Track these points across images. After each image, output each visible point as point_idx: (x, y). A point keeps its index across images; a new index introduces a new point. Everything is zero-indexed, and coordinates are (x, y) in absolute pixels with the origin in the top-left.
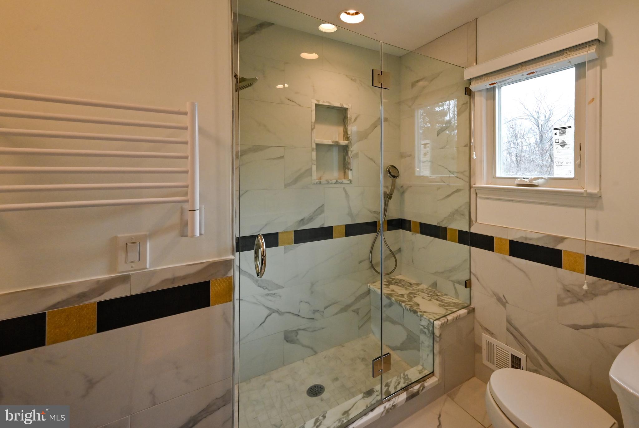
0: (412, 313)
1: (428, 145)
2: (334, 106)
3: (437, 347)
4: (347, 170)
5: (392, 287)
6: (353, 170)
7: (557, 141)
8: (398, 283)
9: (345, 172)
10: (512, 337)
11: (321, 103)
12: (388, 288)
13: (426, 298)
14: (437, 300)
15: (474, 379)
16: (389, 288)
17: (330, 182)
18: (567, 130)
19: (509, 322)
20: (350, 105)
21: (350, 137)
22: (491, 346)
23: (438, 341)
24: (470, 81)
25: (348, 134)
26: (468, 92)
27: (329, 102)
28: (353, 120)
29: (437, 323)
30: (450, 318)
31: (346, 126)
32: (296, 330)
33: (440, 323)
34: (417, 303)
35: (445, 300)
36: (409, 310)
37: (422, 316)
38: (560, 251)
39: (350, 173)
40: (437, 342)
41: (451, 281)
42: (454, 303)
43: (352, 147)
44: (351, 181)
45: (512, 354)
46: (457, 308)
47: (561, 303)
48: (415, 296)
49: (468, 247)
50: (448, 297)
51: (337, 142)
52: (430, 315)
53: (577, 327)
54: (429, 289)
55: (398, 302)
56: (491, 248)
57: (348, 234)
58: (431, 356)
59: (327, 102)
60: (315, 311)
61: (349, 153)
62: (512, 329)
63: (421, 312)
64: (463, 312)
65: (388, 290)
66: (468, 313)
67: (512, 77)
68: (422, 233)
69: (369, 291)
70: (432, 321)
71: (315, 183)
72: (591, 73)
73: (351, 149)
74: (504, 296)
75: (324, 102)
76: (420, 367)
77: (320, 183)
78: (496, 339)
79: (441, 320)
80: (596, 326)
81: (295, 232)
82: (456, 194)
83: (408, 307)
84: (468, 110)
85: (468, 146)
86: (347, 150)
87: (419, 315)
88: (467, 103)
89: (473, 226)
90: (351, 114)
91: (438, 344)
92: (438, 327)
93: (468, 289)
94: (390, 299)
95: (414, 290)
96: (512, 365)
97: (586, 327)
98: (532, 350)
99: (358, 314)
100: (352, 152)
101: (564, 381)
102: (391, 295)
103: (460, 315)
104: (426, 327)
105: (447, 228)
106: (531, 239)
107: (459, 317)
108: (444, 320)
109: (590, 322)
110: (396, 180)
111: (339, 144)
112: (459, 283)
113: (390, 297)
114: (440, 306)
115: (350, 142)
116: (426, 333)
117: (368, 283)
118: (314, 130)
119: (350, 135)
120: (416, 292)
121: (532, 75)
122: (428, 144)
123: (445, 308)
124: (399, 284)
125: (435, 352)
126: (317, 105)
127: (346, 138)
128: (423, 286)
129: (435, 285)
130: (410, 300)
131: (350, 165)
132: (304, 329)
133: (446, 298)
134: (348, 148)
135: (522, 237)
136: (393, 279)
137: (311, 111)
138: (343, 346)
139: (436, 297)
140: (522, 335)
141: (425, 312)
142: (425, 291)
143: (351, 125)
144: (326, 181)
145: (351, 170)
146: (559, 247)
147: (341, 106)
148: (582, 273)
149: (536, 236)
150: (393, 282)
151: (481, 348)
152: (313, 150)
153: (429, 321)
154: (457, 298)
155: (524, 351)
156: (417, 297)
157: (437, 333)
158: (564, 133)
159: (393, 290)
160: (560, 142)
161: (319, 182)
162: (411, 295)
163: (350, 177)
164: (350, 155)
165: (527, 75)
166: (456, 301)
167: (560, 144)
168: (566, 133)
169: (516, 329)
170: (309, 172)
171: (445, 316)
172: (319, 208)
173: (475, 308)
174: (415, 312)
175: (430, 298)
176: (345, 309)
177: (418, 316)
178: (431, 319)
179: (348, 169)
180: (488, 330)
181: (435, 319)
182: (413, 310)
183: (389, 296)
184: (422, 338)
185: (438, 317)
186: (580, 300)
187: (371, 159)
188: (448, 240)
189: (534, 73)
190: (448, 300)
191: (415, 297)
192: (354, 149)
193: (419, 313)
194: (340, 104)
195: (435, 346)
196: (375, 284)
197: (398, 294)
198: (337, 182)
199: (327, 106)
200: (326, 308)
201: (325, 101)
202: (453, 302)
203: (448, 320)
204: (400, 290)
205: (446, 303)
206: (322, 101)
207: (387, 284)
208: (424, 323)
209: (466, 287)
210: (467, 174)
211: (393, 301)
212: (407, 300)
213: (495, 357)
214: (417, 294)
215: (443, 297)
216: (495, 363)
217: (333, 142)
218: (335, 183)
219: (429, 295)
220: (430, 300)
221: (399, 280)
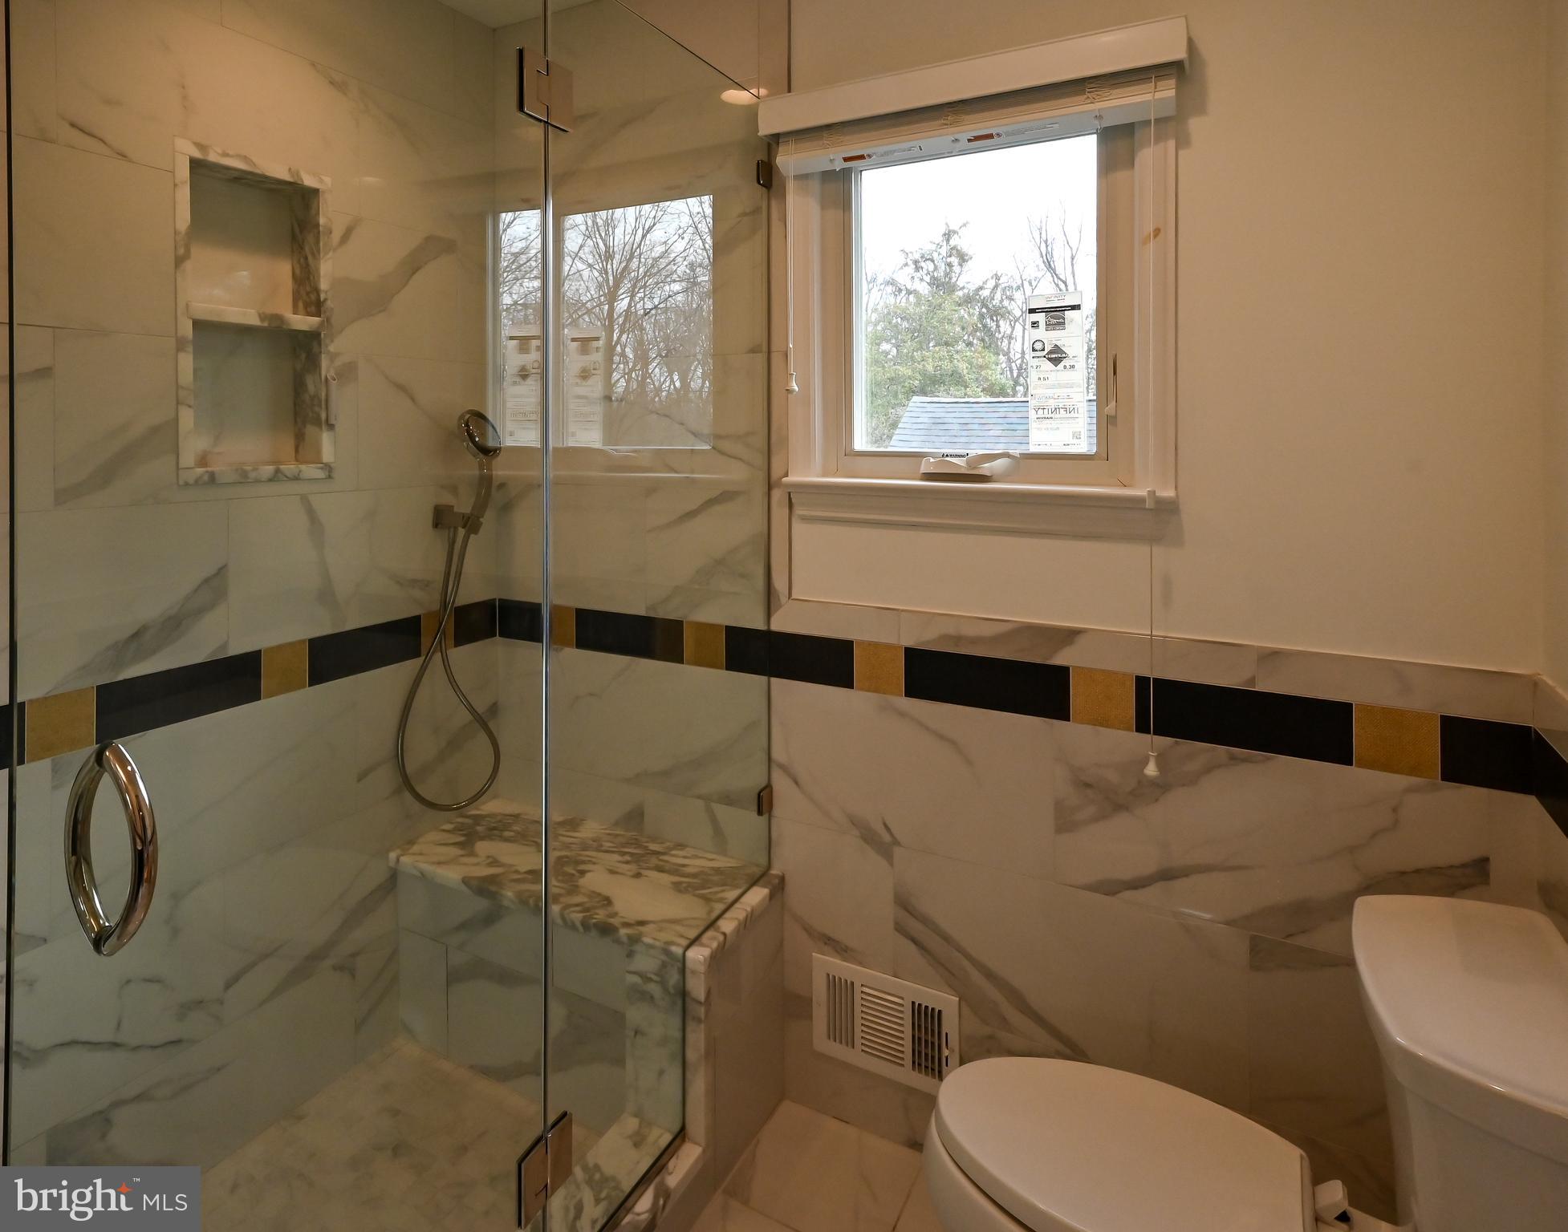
0: (594, 933)
1: (595, 344)
2: (267, 174)
3: (697, 1038)
4: (310, 430)
5: (483, 848)
6: (336, 427)
7: (1038, 346)
8: (498, 829)
9: (299, 437)
10: (912, 947)
11: (213, 157)
12: (472, 854)
13: (619, 870)
14: (660, 869)
15: (787, 1108)
16: (476, 855)
17: (253, 475)
18: (1069, 314)
19: (903, 903)
20: (328, 180)
21: (325, 300)
22: (840, 990)
23: (703, 1016)
24: (776, 139)
25: (317, 291)
26: (766, 176)
27: (245, 159)
28: (336, 236)
29: (698, 955)
30: (728, 925)
31: (310, 258)
32: (101, 1112)
33: (706, 952)
34: (599, 894)
35: (684, 866)
36: (578, 924)
37: (635, 940)
38: (1064, 671)
39: (326, 439)
40: (699, 1021)
41: (699, 797)
42: (718, 871)
43: (332, 341)
44: (328, 468)
45: (913, 1003)
46: (736, 887)
47: (1065, 823)
48: (582, 867)
49: (764, 678)
50: (689, 852)
51: (278, 318)
52: (660, 930)
53: (1110, 888)
54: (617, 835)
55: (531, 901)
56: (844, 679)
57: (317, 676)
58: (673, 1074)
59: (238, 156)
60: (187, 1008)
61: (324, 362)
62: (916, 927)
63: (627, 925)
64: (757, 896)
65: (477, 864)
66: (772, 896)
67: (922, 143)
68: (582, 643)
69: (393, 879)
70: (677, 950)
71: (191, 481)
72: (1149, 156)
73: (332, 348)
74: (885, 825)
75: (225, 155)
76: (631, 1124)
77: (212, 478)
78: (860, 964)
79: (705, 939)
80: (1166, 875)
81: (104, 691)
82: (718, 508)
83: (577, 917)
84: (760, 237)
85: (761, 352)
86: (315, 349)
87: (625, 939)
88: (756, 211)
89: (779, 612)
90: (331, 214)
91: (702, 1026)
92: (702, 969)
93: (764, 819)
94: (492, 896)
95: (567, 846)
96: (913, 1036)
97: (1138, 884)
98: (976, 976)
99: (353, 976)
100: (333, 357)
101: (1074, 1052)
102: (492, 879)
103: (752, 911)
104: (653, 977)
105: (682, 622)
106: (975, 641)
107: (751, 917)
108: (714, 938)
109: (1149, 868)
110: (494, 462)
111: (285, 327)
112: (728, 799)
113: (493, 888)
114: (680, 891)
115: (328, 320)
116: (652, 997)
117: (388, 851)
118: (188, 265)
119: (326, 292)
120: (580, 855)
121: (983, 141)
122: (597, 339)
123: (694, 895)
124: (507, 834)
125: (691, 1055)
126: (196, 165)
127: (306, 305)
128: (590, 829)
129: (635, 817)
130: (574, 890)
131: (327, 408)
132: (139, 1098)
133: (685, 857)
134: (320, 344)
135: (946, 638)
136: (478, 819)
137: (175, 185)
138: (300, 1118)
139: (654, 861)
140: (946, 938)
141: (642, 923)
142: (607, 845)
143: (331, 254)
144: (237, 470)
145: (331, 427)
146: (1059, 660)
147: (293, 176)
148: (1128, 729)
149: (988, 630)
150: (479, 828)
151: (809, 1002)
152: (180, 345)
153: (667, 952)
154: (723, 852)
155: (950, 986)
156: (589, 871)
157: (697, 987)
158: (1059, 324)
159: (494, 862)
160: (1046, 352)
161: (206, 478)
162: (570, 870)
163: (327, 455)
164: (328, 371)
165: (969, 140)
166: (722, 862)
167: (1047, 354)
168: (1064, 323)
169: (925, 920)
170: (166, 435)
171: (712, 925)
172: (207, 581)
173: (787, 878)
174: (606, 930)
175: (633, 868)
176: (303, 971)
177: (618, 941)
178: (672, 943)
179: (317, 422)
180: (829, 939)
181: (685, 943)
182: (595, 925)
183: (485, 888)
184: (636, 1014)
185: (693, 934)
186: (1119, 807)
187: (401, 387)
188: (688, 663)
189: (990, 136)
190: (696, 864)
191: (583, 873)
192: (340, 348)
193: (623, 932)
194: (290, 169)
195: (690, 1037)
196: (416, 848)
197: (517, 872)
198: (277, 477)
199: (236, 174)
200: (228, 986)
201: (231, 153)
202: (713, 868)
203: (724, 934)
204: (521, 858)
205: (694, 876)
206: (220, 151)
207: (462, 839)
208: (646, 963)
209: (760, 813)
210: (759, 441)
211: (506, 903)
212: (562, 891)
213: (858, 1022)
214: (583, 862)
215: (674, 856)
216: (858, 1041)
217: (262, 317)
218: (270, 480)
219: (628, 858)
220: (638, 875)
221: (499, 818)
